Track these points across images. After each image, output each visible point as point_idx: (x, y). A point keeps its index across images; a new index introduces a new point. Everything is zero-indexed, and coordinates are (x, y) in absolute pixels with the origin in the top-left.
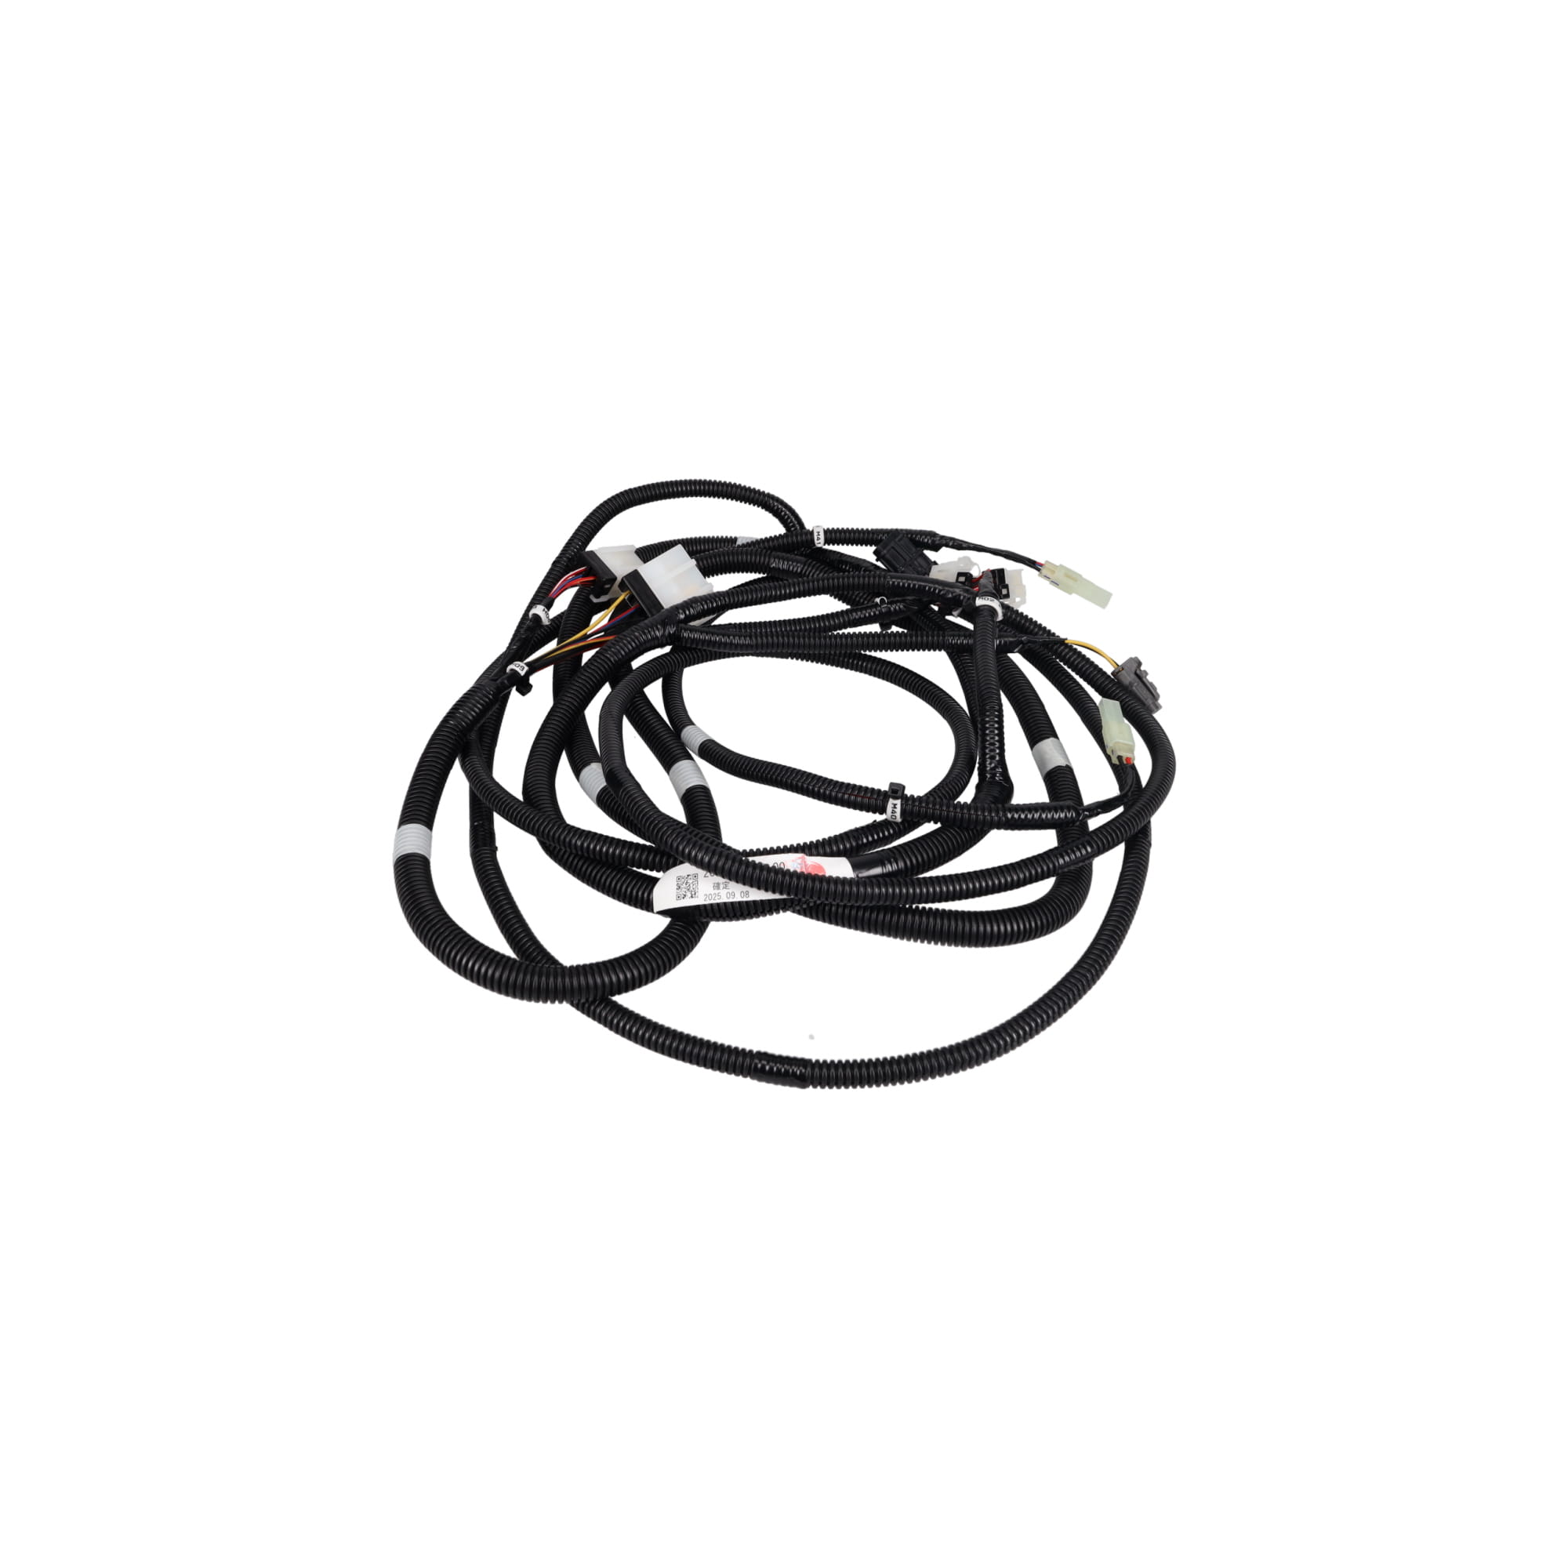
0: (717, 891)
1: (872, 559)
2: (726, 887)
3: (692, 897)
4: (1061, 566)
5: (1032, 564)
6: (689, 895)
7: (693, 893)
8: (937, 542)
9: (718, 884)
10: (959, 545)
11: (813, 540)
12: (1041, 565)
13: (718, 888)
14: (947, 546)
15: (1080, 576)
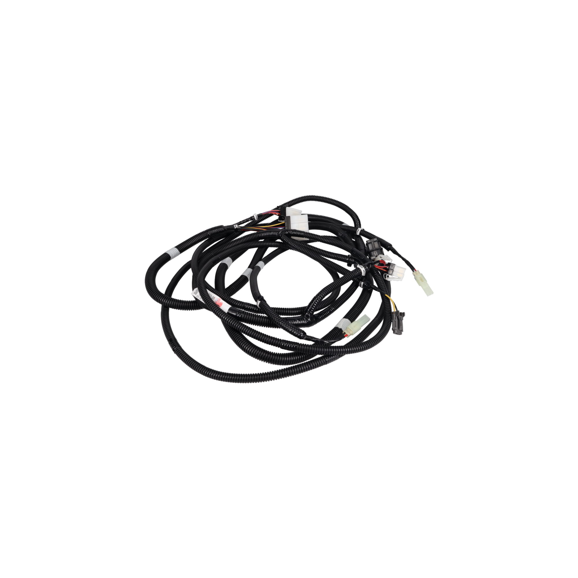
4: (422, 274)
5: (413, 268)
8: (389, 247)
10: (395, 252)
11: (356, 231)
12: (415, 270)
14: (392, 251)
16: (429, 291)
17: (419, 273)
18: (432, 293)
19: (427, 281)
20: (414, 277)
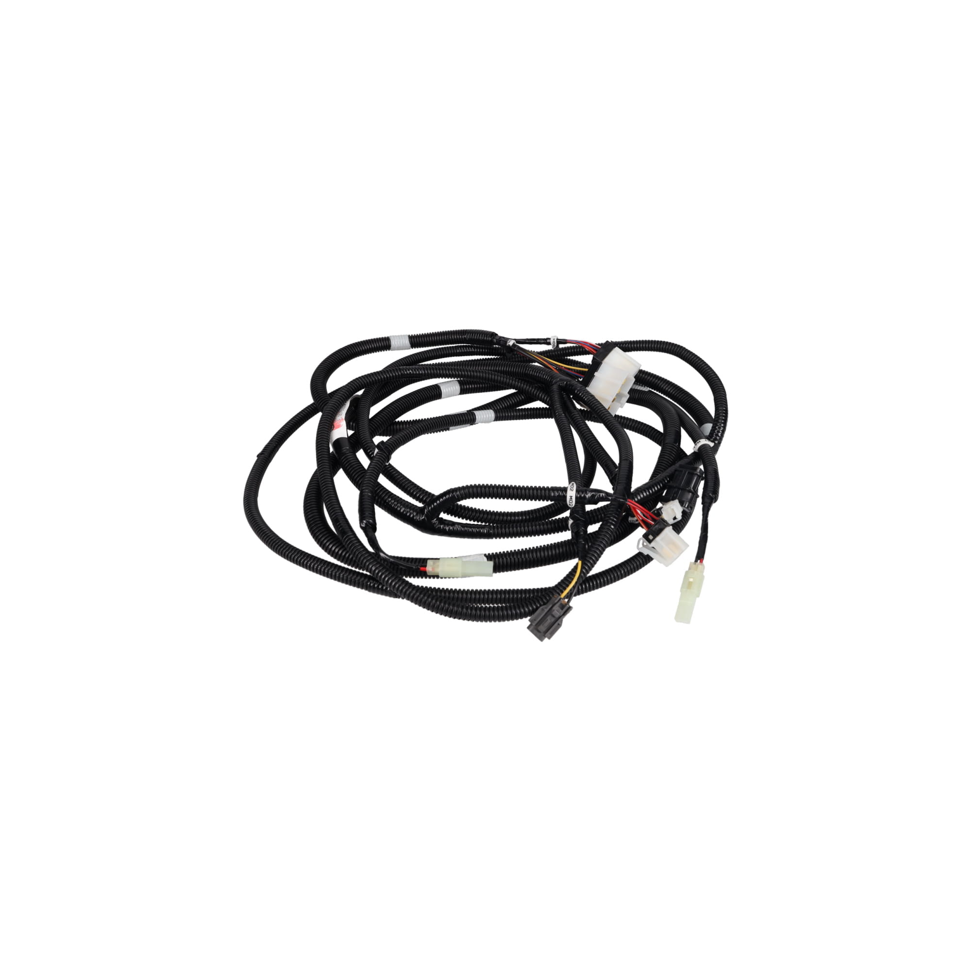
4: (703, 579)
5: (700, 555)
12: (701, 562)
16: (684, 614)
17: (702, 572)
18: (688, 621)
19: (698, 596)
20: (687, 569)
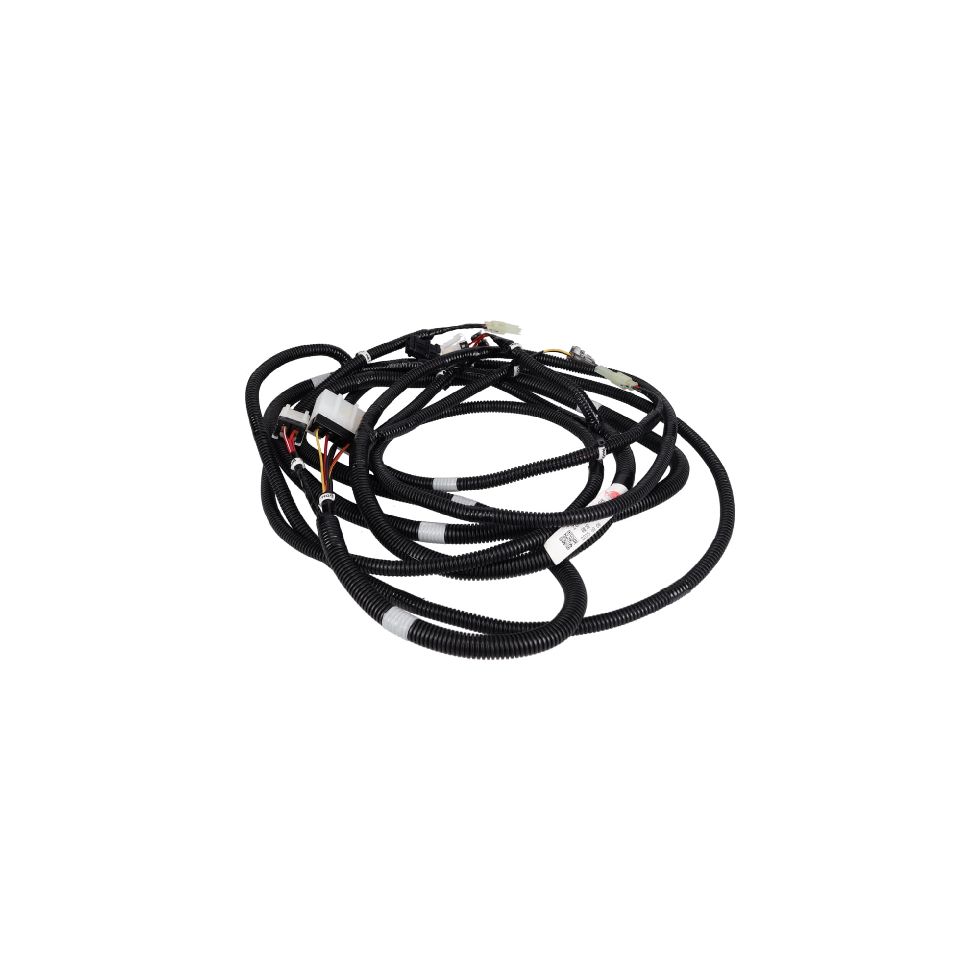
0: (586, 532)
1: (406, 356)
2: (588, 527)
3: (575, 543)
6: (573, 543)
7: (575, 541)
9: (583, 528)
11: (363, 361)
13: (585, 530)
14: (436, 334)
15: (504, 323)
